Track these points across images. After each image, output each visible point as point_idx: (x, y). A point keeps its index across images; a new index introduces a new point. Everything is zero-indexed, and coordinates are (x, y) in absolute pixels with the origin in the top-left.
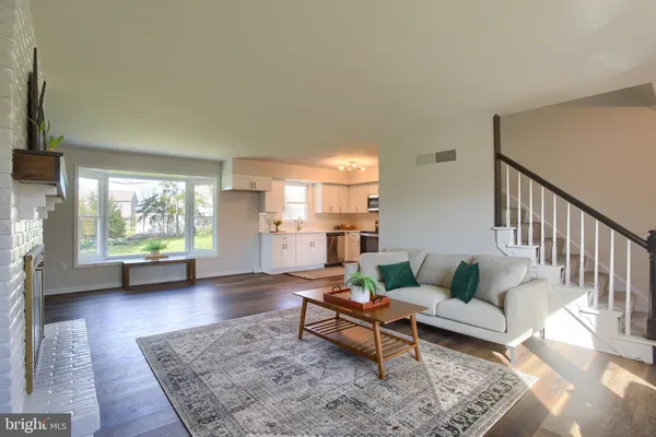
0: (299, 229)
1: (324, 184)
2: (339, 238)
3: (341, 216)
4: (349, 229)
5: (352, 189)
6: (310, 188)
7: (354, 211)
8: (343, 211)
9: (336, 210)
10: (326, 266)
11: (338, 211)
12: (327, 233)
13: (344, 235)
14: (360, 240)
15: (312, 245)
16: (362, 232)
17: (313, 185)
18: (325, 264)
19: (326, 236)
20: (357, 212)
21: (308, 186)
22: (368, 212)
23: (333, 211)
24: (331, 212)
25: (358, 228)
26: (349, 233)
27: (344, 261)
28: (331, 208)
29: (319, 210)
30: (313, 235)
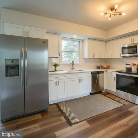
0: (72, 69)
1: (90, 39)
2: (101, 75)
4: (106, 68)
5: (108, 43)
7: (110, 57)
8: (103, 57)
9: (98, 56)
10: (91, 94)
11: (99, 57)
12: (91, 72)
13: (104, 73)
14: (115, 77)
15: (80, 81)
16: (117, 72)
17: (83, 41)
18: (90, 93)
19: (91, 74)
20: (112, 58)
21: (79, 41)
22: (121, 57)
23: (96, 57)
24: (94, 57)
25: (112, 68)
26: (107, 71)
27: (103, 90)
28: (94, 55)
29: (86, 56)
30: (81, 73)
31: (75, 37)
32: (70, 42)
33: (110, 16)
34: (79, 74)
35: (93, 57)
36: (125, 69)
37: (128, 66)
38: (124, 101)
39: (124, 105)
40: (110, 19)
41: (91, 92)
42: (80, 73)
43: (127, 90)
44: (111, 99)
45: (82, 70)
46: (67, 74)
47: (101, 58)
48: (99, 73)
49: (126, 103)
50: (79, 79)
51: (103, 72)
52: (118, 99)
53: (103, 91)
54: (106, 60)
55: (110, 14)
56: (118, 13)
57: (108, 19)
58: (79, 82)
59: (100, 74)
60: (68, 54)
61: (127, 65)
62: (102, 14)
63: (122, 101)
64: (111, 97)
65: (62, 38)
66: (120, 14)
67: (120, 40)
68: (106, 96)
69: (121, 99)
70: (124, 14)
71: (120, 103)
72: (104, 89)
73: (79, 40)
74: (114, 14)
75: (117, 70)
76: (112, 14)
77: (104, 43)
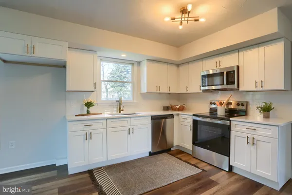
0: (120, 110)
1: (149, 60)
3: (170, 96)
4: (179, 110)
5: (182, 68)
6: (135, 67)
7: (184, 91)
8: (172, 91)
9: (164, 90)
11: (167, 91)
12: (152, 117)
13: (173, 118)
14: (192, 125)
15: (131, 131)
16: (194, 115)
17: (139, 63)
18: (150, 153)
19: (151, 119)
20: (188, 92)
21: (133, 64)
22: (201, 91)
23: (161, 91)
24: (158, 91)
25: (189, 110)
26: (178, 114)
27: (173, 147)
28: (158, 88)
29: (144, 90)
30: (132, 119)
31: (124, 56)
32: (122, 66)
33: (181, 23)
34: (129, 120)
35: (156, 91)
36: (208, 111)
37: (213, 106)
38: (205, 164)
39: (203, 170)
40: (181, 27)
41: (150, 151)
42: (131, 117)
43: (208, 146)
44: (184, 161)
45: (136, 113)
46: (107, 119)
47: (169, 92)
48: (165, 117)
49: (207, 168)
50: (129, 129)
51: (172, 116)
52: (194, 161)
53: (172, 149)
54: (179, 96)
55: (180, 19)
56: (194, 19)
57: (178, 27)
58: (129, 133)
59: (167, 120)
60: (117, 86)
61: (211, 104)
62: (168, 19)
63: (202, 165)
64: (184, 159)
65: (101, 58)
66: (196, 20)
67: (200, 63)
68: (177, 158)
69: (199, 161)
70: (202, 20)
71: (197, 167)
72: (173, 145)
73: (133, 62)
74: (186, 19)
75: (194, 113)
76: (183, 19)
77: (174, 68)
